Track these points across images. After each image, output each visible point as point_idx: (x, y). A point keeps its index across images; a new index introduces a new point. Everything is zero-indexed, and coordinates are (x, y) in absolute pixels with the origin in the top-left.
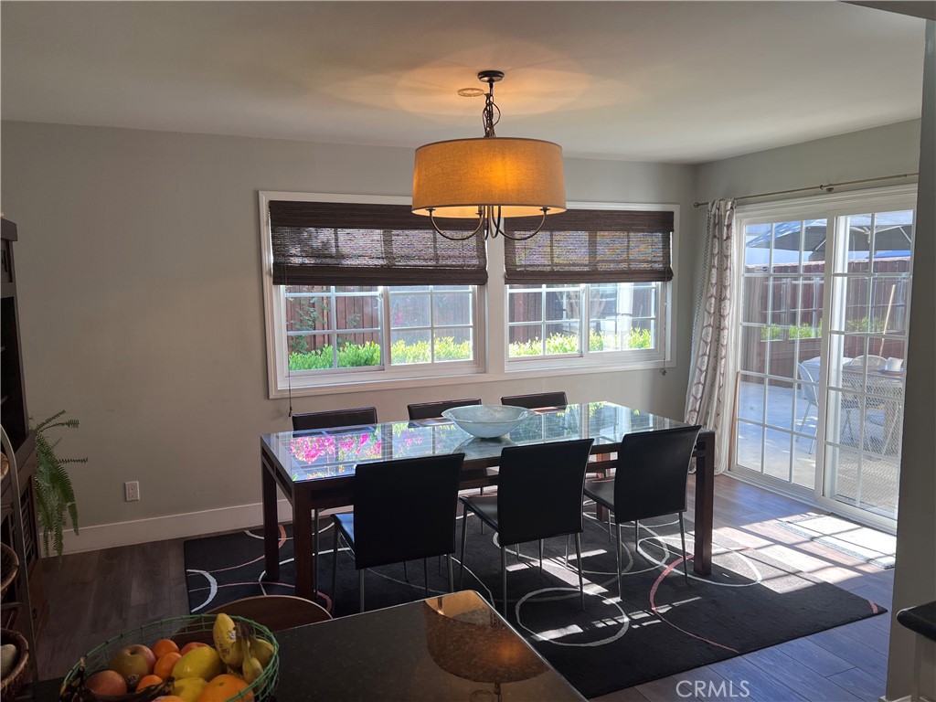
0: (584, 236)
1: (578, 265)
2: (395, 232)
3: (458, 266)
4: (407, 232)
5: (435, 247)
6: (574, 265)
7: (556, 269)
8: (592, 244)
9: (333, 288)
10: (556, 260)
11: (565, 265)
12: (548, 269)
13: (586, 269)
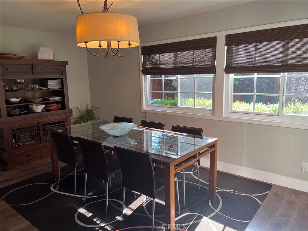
0: (279, 44)
1: (272, 62)
2: (178, 53)
3: (202, 65)
4: (182, 52)
5: (193, 58)
6: (270, 62)
7: (258, 64)
8: (286, 48)
9: (163, 76)
10: (257, 60)
11: (263, 62)
12: (252, 65)
13: (279, 64)
